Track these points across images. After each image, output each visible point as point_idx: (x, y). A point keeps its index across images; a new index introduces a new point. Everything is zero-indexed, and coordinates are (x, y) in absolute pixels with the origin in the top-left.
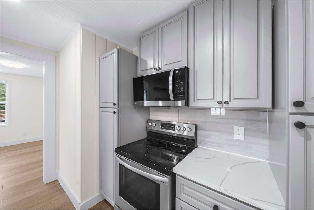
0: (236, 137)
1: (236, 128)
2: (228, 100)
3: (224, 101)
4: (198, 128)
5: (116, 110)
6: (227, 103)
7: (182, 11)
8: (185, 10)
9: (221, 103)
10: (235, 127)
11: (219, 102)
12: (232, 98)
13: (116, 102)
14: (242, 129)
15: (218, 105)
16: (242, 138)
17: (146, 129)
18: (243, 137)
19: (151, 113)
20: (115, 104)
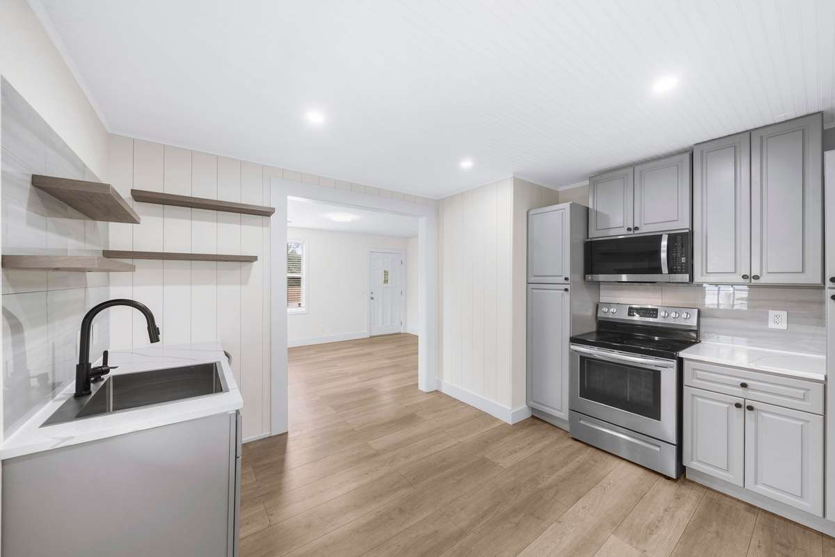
0: (771, 325)
1: (772, 313)
2: (759, 275)
3: (753, 275)
4: (702, 314)
5: (568, 287)
6: (756, 277)
7: (680, 153)
8: (687, 152)
9: (748, 278)
10: (770, 312)
11: (744, 277)
12: (764, 270)
13: (569, 276)
14: (784, 314)
15: (742, 280)
16: (783, 326)
17: (597, 317)
18: (786, 325)
19: (602, 293)
20: (566, 279)
